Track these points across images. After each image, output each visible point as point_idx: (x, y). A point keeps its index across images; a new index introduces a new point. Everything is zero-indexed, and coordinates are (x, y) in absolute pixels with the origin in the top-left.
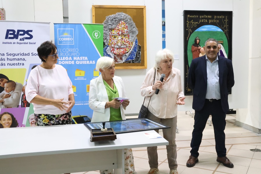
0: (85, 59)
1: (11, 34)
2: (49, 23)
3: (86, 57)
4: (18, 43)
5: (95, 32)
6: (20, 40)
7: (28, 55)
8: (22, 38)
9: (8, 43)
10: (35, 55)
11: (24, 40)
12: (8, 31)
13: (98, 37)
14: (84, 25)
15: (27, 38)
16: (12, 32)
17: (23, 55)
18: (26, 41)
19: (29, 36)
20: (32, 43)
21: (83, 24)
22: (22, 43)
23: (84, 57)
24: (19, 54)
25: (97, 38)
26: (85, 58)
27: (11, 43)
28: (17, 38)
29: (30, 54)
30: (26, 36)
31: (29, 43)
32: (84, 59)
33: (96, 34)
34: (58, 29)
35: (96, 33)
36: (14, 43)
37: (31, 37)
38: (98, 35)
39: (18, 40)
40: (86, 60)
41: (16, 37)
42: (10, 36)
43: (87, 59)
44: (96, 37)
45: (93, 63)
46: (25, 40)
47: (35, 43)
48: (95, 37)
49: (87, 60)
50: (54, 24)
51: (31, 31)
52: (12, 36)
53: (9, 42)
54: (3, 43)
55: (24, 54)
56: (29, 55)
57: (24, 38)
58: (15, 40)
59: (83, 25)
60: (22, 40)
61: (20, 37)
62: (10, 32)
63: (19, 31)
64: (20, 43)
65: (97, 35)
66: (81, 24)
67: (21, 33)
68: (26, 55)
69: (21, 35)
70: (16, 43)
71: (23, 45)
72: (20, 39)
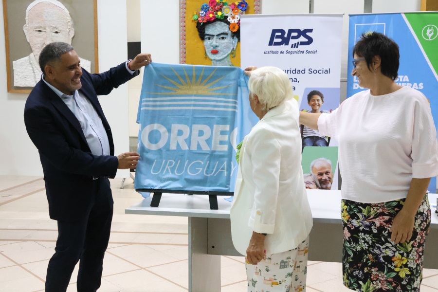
0: (404, 81)
1: (278, 37)
2: (341, 16)
3: (406, 77)
4: (288, 52)
5: (427, 28)
6: (292, 47)
7: (303, 72)
8: (295, 44)
9: (273, 52)
10: (315, 72)
11: (297, 47)
12: (274, 31)
13: (432, 38)
14: (407, 15)
15: (303, 43)
16: (279, 34)
17: (294, 72)
18: (301, 48)
19: (306, 40)
20: (310, 52)
21: (405, 13)
22: (294, 52)
23: (403, 77)
24: (288, 71)
25: (430, 40)
26: (403, 79)
27: (277, 52)
28: (287, 44)
29: (307, 71)
30: (302, 39)
31: (305, 52)
32: (401, 80)
33: (429, 31)
34: (356, 25)
35: (430, 29)
36: (282, 52)
37: (310, 41)
38: (433, 33)
39: (288, 48)
40: (406, 82)
41: (285, 42)
42: (276, 40)
43: (408, 80)
44: (430, 37)
45: (418, 87)
46: (299, 46)
47: (315, 52)
48: (427, 37)
49: (408, 82)
50: (350, 16)
51: (311, 31)
52: (280, 40)
53: (275, 51)
54: (266, 52)
55: (297, 71)
56: (305, 73)
57: (298, 42)
58: (283, 47)
59: (404, 16)
60: (295, 47)
61: (292, 42)
62: (277, 34)
63: (291, 31)
64: (292, 53)
65: (431, 33)
66: (400, 13)
67: (294, 34)
68: (299, 72)
69: (294, 38)
70: (285, 52)
71: (296, 55)
72: (292, 45)
